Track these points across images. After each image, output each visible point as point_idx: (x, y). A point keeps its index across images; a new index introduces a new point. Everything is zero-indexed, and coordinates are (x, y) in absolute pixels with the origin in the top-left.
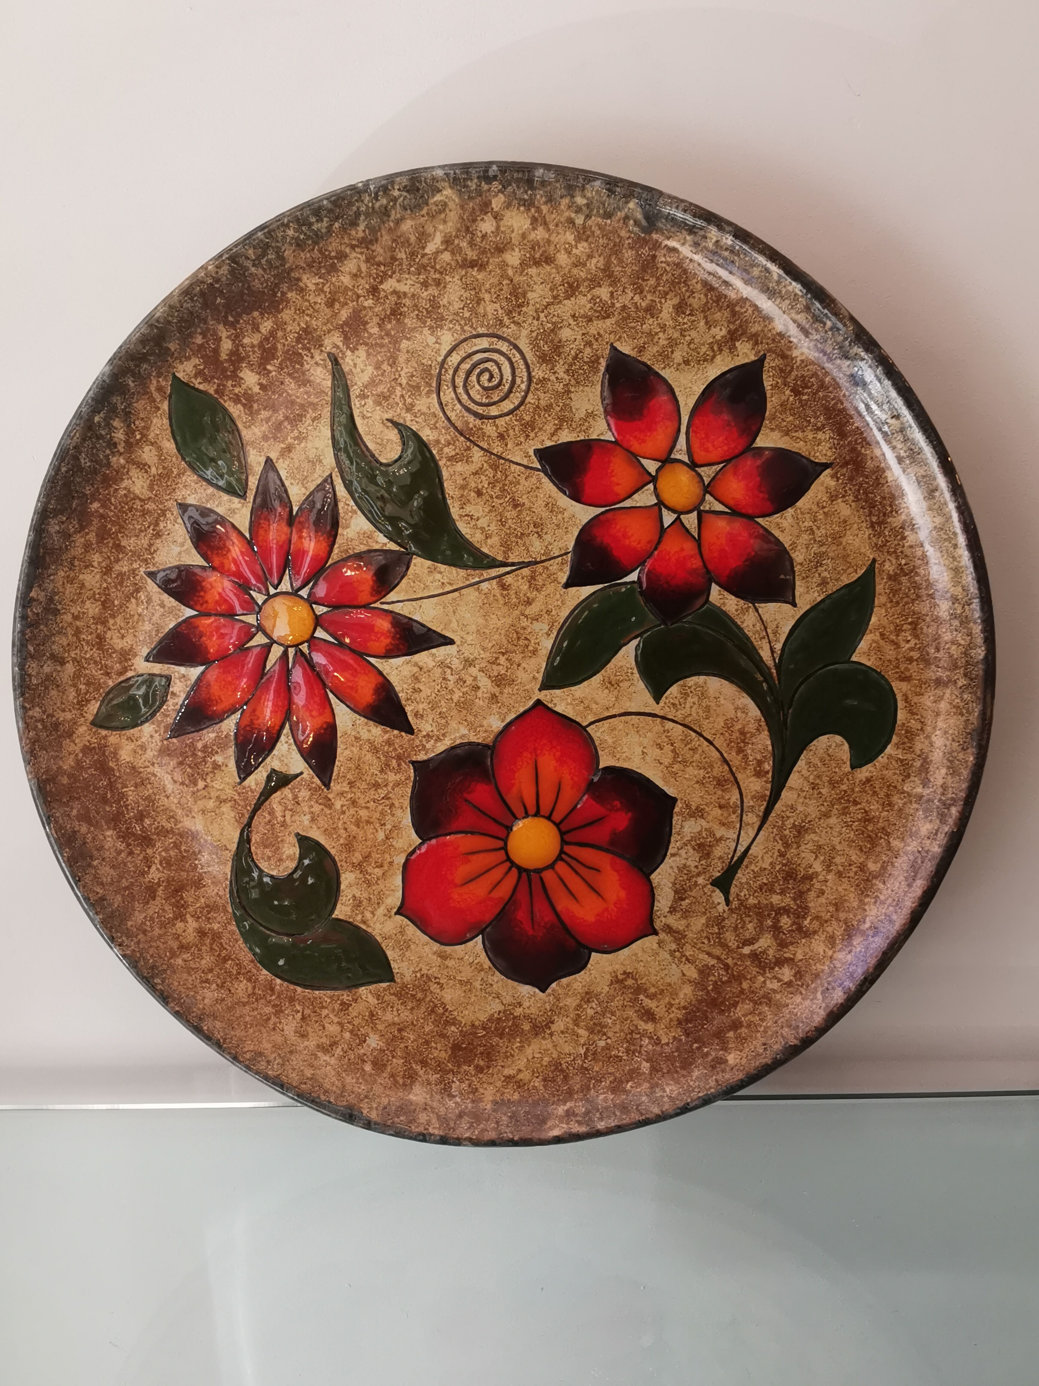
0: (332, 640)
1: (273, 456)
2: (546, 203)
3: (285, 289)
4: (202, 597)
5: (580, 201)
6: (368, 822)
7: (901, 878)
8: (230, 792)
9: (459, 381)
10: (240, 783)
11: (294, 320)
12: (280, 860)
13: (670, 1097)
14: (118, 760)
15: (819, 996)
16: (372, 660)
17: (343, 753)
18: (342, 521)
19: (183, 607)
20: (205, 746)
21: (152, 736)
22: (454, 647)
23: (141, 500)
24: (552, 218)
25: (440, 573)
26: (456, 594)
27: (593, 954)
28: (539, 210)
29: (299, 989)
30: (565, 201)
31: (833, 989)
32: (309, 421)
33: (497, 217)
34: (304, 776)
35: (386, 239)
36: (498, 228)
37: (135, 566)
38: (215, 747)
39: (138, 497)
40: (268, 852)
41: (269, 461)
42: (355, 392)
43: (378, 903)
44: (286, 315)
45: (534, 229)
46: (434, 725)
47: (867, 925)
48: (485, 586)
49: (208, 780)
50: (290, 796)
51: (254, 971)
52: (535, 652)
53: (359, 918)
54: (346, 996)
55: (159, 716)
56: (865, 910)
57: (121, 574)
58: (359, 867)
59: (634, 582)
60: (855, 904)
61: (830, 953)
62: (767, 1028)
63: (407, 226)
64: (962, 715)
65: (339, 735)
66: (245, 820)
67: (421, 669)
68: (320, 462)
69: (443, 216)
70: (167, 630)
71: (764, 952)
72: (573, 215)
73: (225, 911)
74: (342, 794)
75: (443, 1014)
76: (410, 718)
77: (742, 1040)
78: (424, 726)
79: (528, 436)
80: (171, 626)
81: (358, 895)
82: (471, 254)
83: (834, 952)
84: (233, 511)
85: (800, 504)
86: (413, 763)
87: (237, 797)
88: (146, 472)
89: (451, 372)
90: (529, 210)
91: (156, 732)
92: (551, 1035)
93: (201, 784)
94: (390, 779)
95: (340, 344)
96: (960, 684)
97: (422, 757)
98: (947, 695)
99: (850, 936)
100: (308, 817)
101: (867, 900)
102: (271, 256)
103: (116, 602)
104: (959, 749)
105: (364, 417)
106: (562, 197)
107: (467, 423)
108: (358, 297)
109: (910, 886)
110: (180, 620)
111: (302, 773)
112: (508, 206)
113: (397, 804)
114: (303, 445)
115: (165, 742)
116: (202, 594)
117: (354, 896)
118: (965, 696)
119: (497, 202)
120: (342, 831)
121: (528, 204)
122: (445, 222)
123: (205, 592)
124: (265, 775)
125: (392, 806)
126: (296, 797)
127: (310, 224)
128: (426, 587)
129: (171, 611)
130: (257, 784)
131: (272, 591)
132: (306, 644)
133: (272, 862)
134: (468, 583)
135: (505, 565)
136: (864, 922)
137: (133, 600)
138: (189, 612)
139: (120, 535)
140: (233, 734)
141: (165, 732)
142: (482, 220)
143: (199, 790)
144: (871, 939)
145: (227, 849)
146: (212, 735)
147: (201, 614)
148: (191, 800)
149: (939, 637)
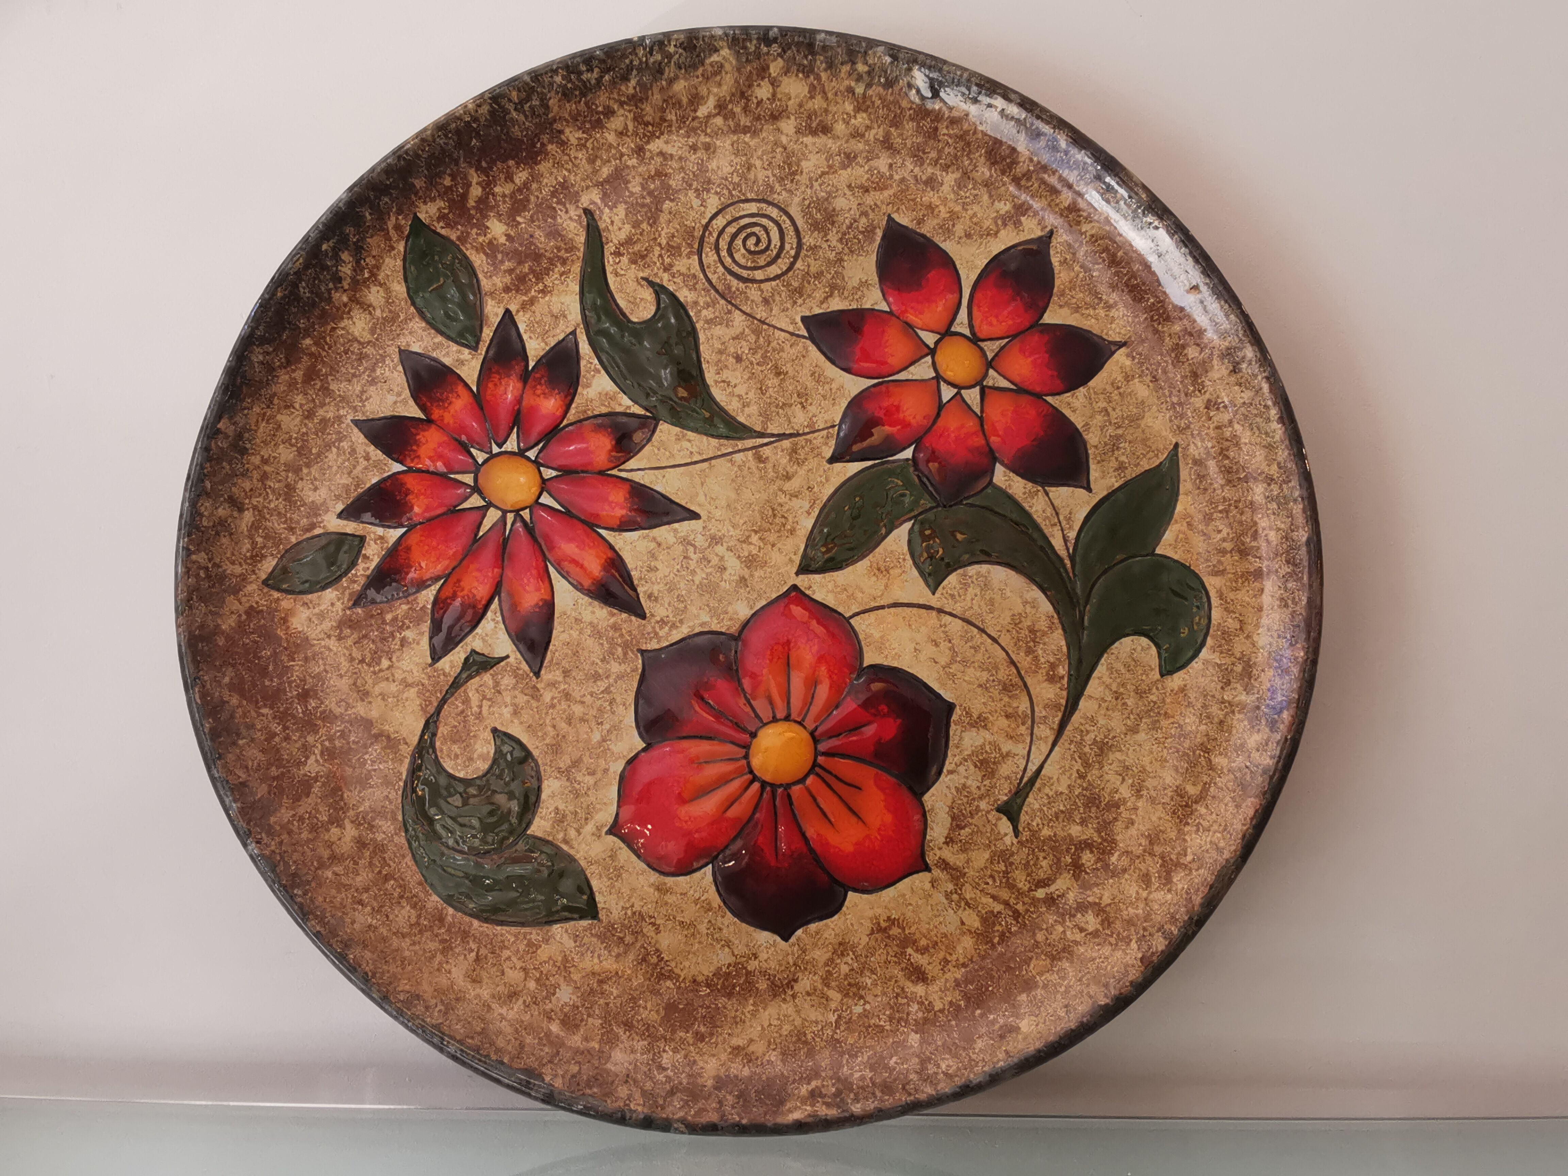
0: (559, 508)
1: (513, 308)
2: (825, 70)
3: (545, 141)
4: (414, 451)
5: (861, 68)
6: (582, 720)
7: (1228, 799)
8: (418, 674)
9: (723, 245)
10: (431, 665)
11: (552, 173)
12: (471, 759)
13: (946, 1074)
14: (288, 628)
15: (1133, 945)
16: (602, 532)
17: (559, 636)
18: (582, 380)
19: (390, 461)
20: (395, 619)
21: (333, 604)
22: (700, 521)
23: (359, 343)
24: (832, 86)
25: (689, 441)
26: (706, 465)
27: (850, 894)
28: (818, 78)
29: (476, 923)
30: (846, 68)
31: (1151, 935)
32: (557, 276)
33: (774, 83)
34: (511, 660)
35: (656, 97)
36: (774, 95)
37: (342, 412)
38: (407, 621)
39: (356, 340)
40: (456, 748)
41: (507, 312)
42: (609, 248)
43: (586, 819)
44: (544, 167)
45: (812, 97)
46: (670, 609)
47: (1189, 858)
48: (738, 457)
49: (394, 659)
50: (491, 683)
51: (422, 895)
52: (792, 531)
53: (560, 836)
54: (534, 934)
55: (344, 582)
56: (1185, 840)
57: (324, 421)
58: (566, 773)
59: (907, 460)
60: (1173, 835)
61: (1144, 894)
62: (1068, 987)
63: (680, 87)
64: (1287, 606)
65: (556, 615)
66: (431, 709)
67: (659, 545)
68: (565, 316)
69: (718, 78)
70: (368, 485)
71: (1062, 896)
72: (853, 84)
73: (394, 819)
74: (553, 684)
75: (657, 965)
76: (642, 600)
77: (1037, 1004)
78: (658, 610)
79: (795, 303)
80: (374, 481)
81: (562, 807)
82: (745, 121)
83: (1150, 893)
84: (462, 363)
85: (1091, 383)
86: (643, 652)
87: (426, 682)
88: (370, 313)
89: (715, 235)
90: (808, 76)
91: (339, 599)
92: (794, 996)
93: (385, 663)
94: (614, 670)
95: (599, 201)
96: (1282, 572)
97: (654, 645)
98: (1269, 587)
99: (1169, 873)
100: (510, 709)
101: (1187, 828)
102: (536, 102)
103: (314, 451)
104: (1286, 645)
105: (617, 274)
106: (842, 64)
107: (729, 288)
108: (622, 155)
109: (1238, 806)
110: (386, 475)
111: (507, 657)
112: (786, 72)
113: (618, 700)
114: (547, 298)
115: (348, 612)
116: (415, 448)
117: (557, 808)
118: (1290, 585)
119: (776, 67)
120: (550, 729)
121: (807, 71)
122: (720, 85)
123: (418, 446)
124: (463, 656)
125: (612, 702)
126: (497, 684)
127: (580, 73)
128: (672, 456)
129: (377, 465)
130: (452, 667)
131: (496, 449)
132: (527, 511)
133: (459, 761)
134: (719, 453)
135: (762, 435)
136: (1186, 855)
137: (334, 450)
138: (397, 467)
139: (330, 378)
140: (429, 606)
141: (349, 600)
142: (759, 85)
143: (381, 670)
144: (1194, 873)
145: (406, 743)
146: (405, 607)
147: (410, 470)
148: (370, 681)
149: (1256, 524)
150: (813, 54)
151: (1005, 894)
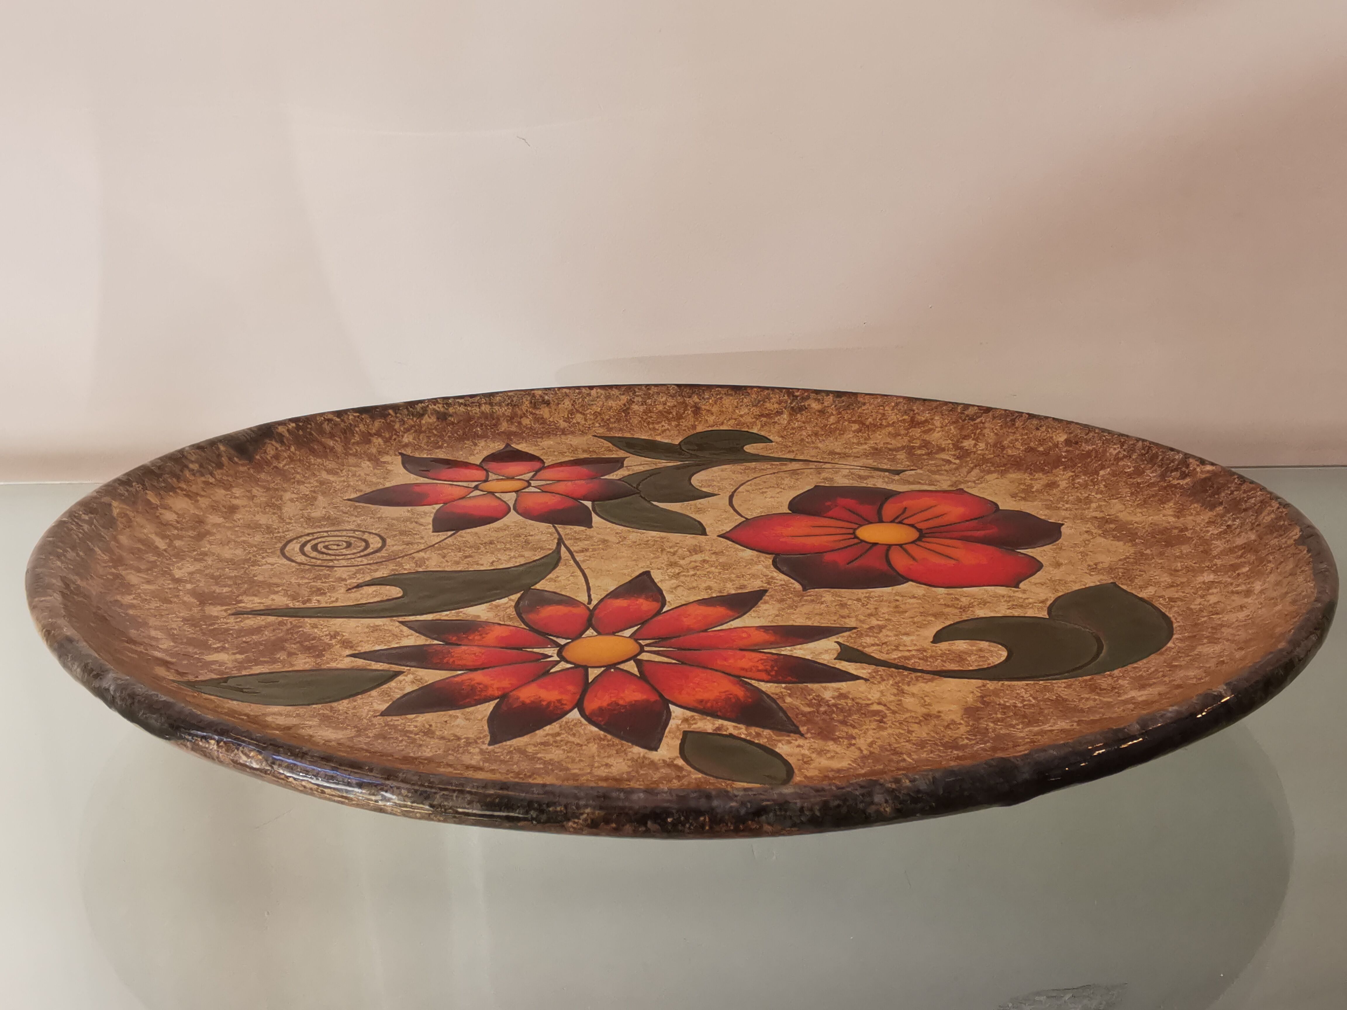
0: (636, 628)
1: (349, 651)
7: (859, 410)
8: (884, 686)
10: (866, 680)
12: (980, 650)
15: (978, 420)
16: (666, 609)
19: (564, 720)
20: (809, 705)
21: (799, 746)
27: (1001, 509)
31: (967, 416)
33: (165, 508)
34: (840, 640)
36: (177, 514)
37: (475, 750)
38: (809, 697)
40: (971, 658)
41: (354, 655)
42: (296, 605)
43: (1009, 597)
46: (753, 580)
47: (906, 417)
49: (868, 702)
50: (874, 648)
53: (1038, 605)
55: (761, 741)
56: (894, 423)
57: (487, 761)
59: (592, 504)
60: (890, 429)
62: (1022, 435)
64: (721, 398)
66: (927, 676)
67: (680, 586)
68: (377, 626)
71: (954, 455)
72: (203, 479)
74: (860, 621)
76: (746, 591)
77: (1042, 442)
78: (756, 585)
79: (415, 534)
80: (594, 728)
81: (1004, 607)
84: (416, 681)
86: (805, 589)
87: (890, 682)
91: (790, 743)
93: (876, 707)
96: (697, 400)
97: (796, 586)
98: (707, 408)
103: (540, 766)
105: (334, 601)
107: (383, 557)
109: (864, 404)
110: (585, 722)
111: (838, 643)
115: (808, 736)
116: (545, 703)
117: (1008, 609)
118: (707, 397)
121: (171, 489)
123: (542, 700)
126: (874, 645)
128: (574, 582)
129: (568, 729)
130: (864, 669)
131: (556, 658)
132: (641, 642)
133: (986, 655)
134: (575, 565)
136: (904, 420)
137: (540, 755)
138: (574, 714)
140: (784, 685)
141: (789, 736)
142: (161, 514)
143: (889, 709)
144: (916, 411)
145: (984, 686)
146: (788, 700)
147: (579, 705)
148: (908, 715)
149: (660, 412)
150: (159, 476)
151: (965, 470)
